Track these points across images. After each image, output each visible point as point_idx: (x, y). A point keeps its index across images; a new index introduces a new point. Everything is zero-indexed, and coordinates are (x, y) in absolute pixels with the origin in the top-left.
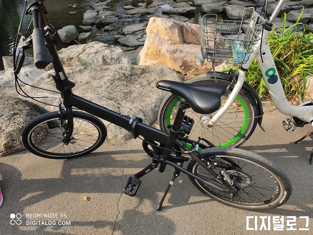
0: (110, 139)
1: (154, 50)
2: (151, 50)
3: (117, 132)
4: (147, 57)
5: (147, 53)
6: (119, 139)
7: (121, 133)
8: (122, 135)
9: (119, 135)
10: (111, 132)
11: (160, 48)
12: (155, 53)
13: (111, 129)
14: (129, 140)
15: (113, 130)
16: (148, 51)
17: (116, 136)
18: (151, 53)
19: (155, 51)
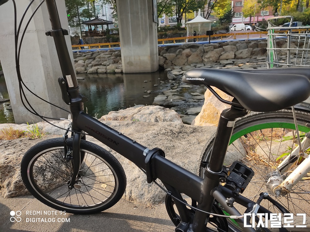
0: (133, 198)
1: (211, 111)
2: (207, 113)
3: (144, 190)
4: (202, 120)
5: (203, 116)
6: (145, 200)
7: (149, 193)
8: (150, 196)
9: (146, 194)
10: (136, 188)
11: (218, 109)
12: (212, 116)
13: (137, 184)
14: (158, 204)
15: (140, 185)
16: (204, 114)
17: (142, 195)
18: (207, 116)
19: (212, 113)
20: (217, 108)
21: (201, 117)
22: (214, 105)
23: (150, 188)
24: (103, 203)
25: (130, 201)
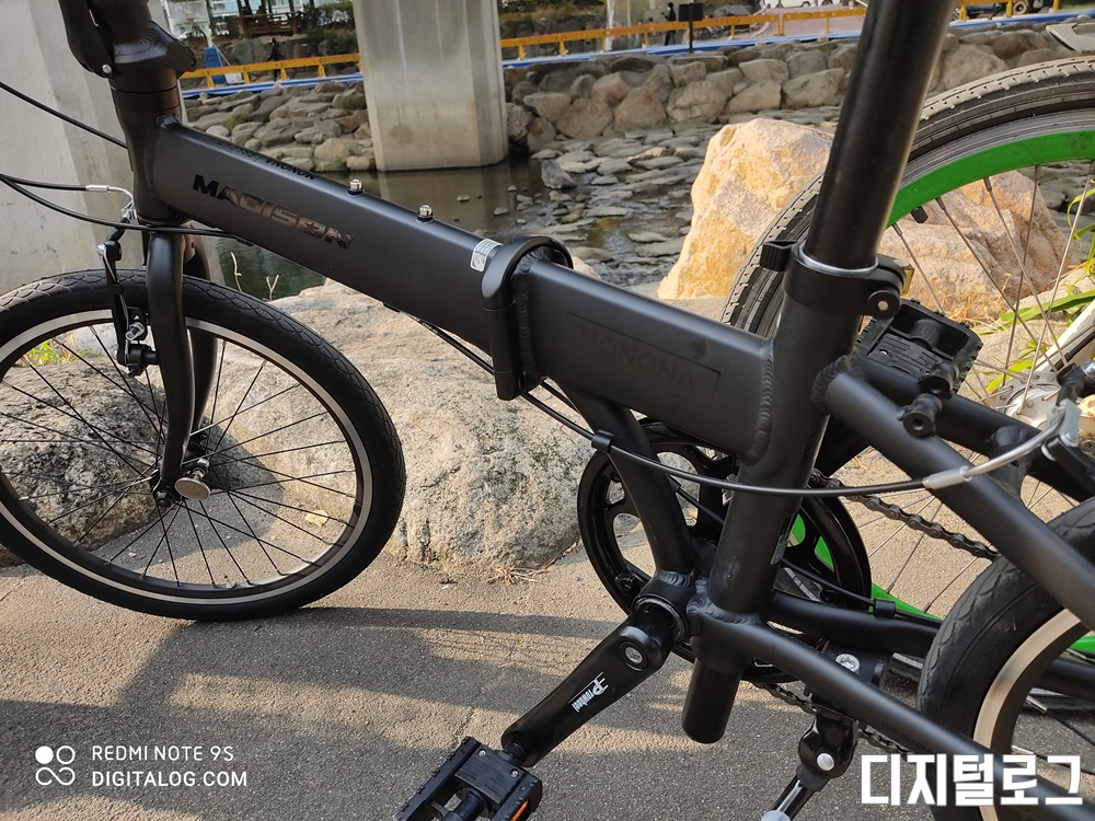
2: (704, 255)
6: (487, 554)
7: (501, 526)
8: (503, 537)
9: (488, 530)
10: (447, 513)
11: (748, 233)
12: (723, 264)
13: (452, 497)
14: (538, 568)
15: (461, 501)
16: (695, 260)
19: (723, 252)
20: (743, 229)
21: (681, 277)
22: (730, 218)
23: (505, 507)
24: (315, 566)
25: (426, 563)
